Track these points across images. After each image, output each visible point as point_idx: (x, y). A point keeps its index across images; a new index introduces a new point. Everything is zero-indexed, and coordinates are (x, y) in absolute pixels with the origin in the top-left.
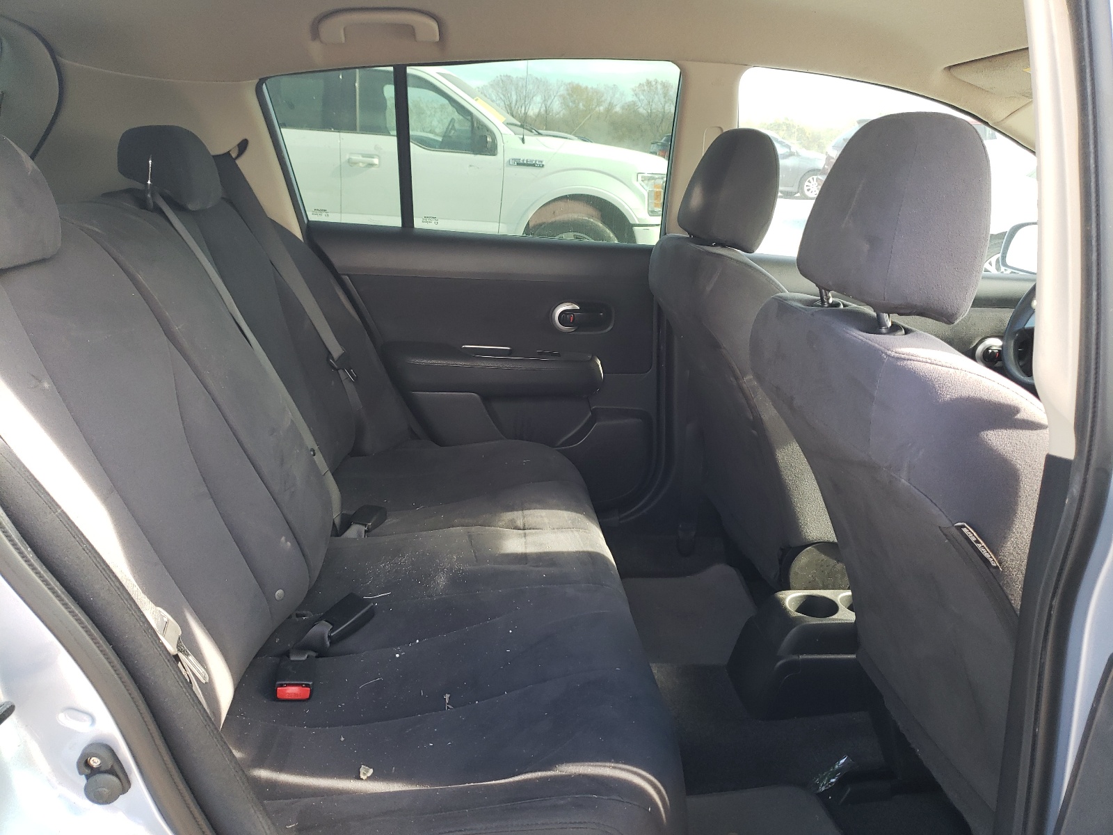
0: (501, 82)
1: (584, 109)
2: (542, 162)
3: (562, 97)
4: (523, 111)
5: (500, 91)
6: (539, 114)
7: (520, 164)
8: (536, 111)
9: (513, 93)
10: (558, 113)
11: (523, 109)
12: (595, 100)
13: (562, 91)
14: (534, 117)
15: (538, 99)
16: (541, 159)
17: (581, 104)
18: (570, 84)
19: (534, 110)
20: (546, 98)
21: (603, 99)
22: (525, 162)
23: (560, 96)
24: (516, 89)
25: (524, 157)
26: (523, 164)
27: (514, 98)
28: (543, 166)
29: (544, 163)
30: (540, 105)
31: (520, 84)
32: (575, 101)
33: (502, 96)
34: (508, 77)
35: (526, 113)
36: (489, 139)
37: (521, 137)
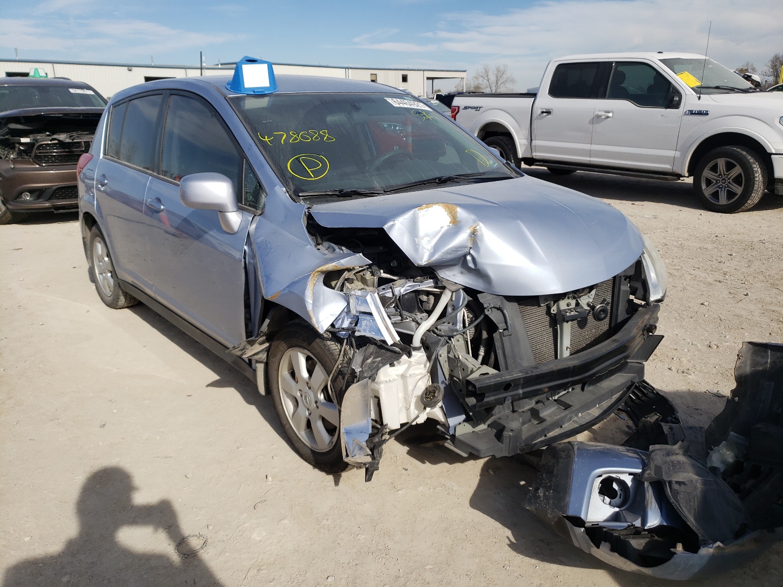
16: (707, 110)
25: (697, 109)
26: (695, 114)
36: (676, 99)
37: (699, 95)
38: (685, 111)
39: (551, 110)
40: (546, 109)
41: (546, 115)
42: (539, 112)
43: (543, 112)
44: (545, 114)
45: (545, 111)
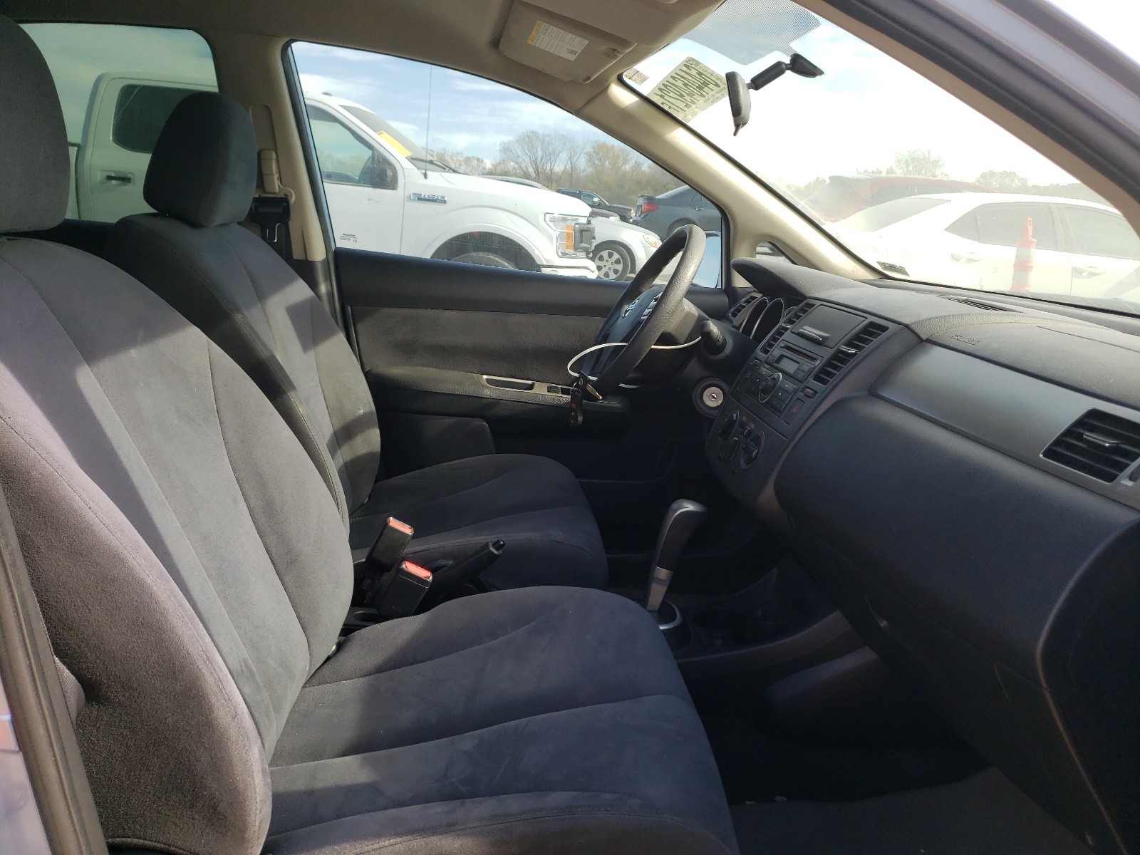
0: (527, 137)
1: (610, 167)
2: (444, 197)
3: (590, 155)
4: (548, 168)
5: (526, 147)
6: (565, 171)
7: (420, 199)
8: (562, 168)
9: (539, 149)
10: (584, 171)
11: (549, 164)
12: (621, 158)
13: (589, 149)
14: (561, 173)
15: (564, 156)
16: (443, 195)
17: (607, 162)
18: (596, 142)
19: (559, 167)
20: (572, 155)
21: (629, 157)
22: (427, 197)
23: (586, 153)
24: (542, 145)
25: (425, 193)
26: (425, 200)
27: (540, 154)
28: (445, 202)
29: (446, 199)
30: (566, 162)
31: (546, 140)
32: (601, 159)
33: (527, 152)
34: (534, 133)
35: (551, 170)
36: (389, 173)
37: (424, 171)
38: (407, 194)
39: (129, 176)
40: (115, 172)
41: (118, 185)
42: (99, 176)
43: (109, 178)
44: (114, 182)
45: (113, 175)
